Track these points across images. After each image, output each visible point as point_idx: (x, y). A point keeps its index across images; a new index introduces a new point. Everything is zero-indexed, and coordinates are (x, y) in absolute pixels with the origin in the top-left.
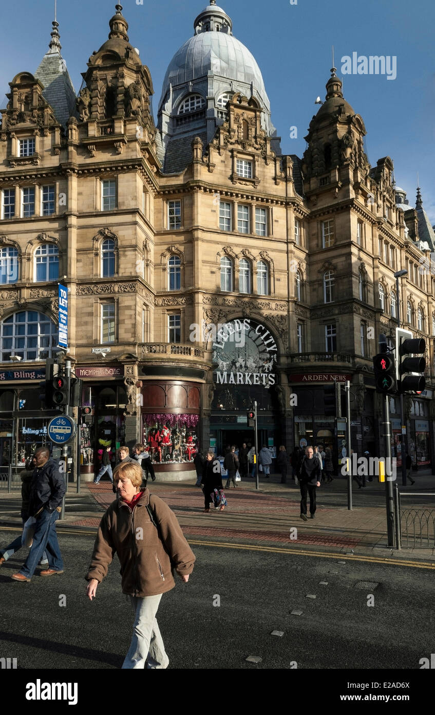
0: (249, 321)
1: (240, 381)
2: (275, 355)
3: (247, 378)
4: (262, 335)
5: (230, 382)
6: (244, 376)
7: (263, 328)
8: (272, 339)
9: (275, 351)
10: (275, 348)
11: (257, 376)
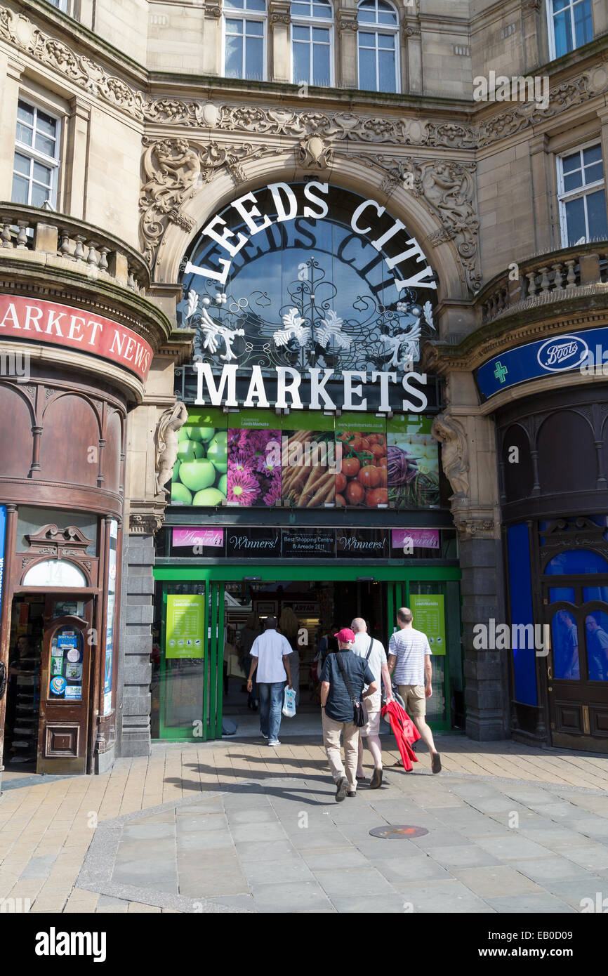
0: (324, 188)
1: (288, 397)
2: (428, 306)
3: (317, 389)
4: (376, 235)
5: (248, 403)
6: (306, 383)
7: (381, 211)
8: (416, 249)
9: (429, 290)
10: (427, 280)
11: (355, 383)
